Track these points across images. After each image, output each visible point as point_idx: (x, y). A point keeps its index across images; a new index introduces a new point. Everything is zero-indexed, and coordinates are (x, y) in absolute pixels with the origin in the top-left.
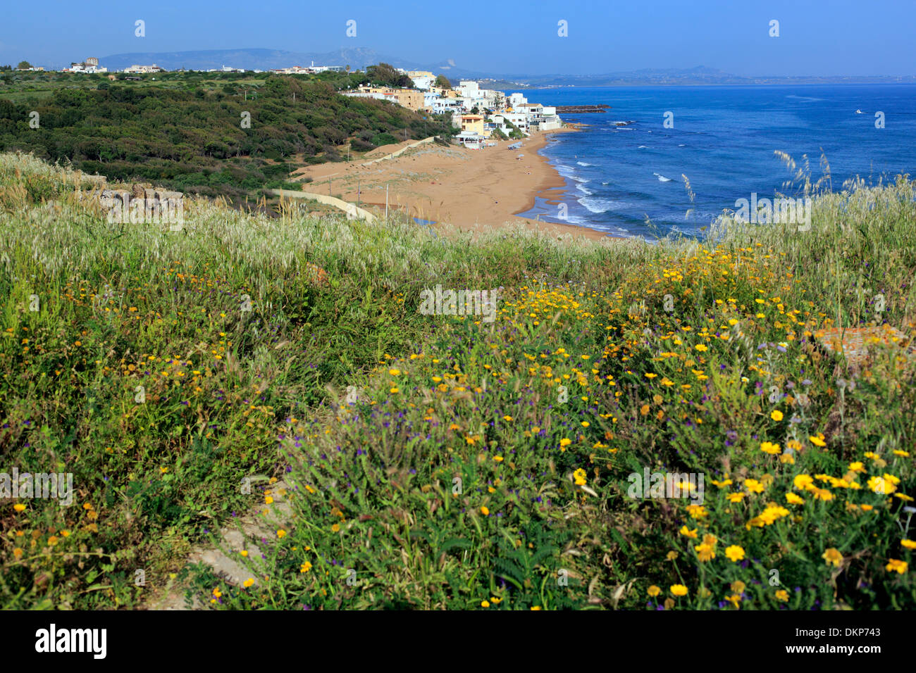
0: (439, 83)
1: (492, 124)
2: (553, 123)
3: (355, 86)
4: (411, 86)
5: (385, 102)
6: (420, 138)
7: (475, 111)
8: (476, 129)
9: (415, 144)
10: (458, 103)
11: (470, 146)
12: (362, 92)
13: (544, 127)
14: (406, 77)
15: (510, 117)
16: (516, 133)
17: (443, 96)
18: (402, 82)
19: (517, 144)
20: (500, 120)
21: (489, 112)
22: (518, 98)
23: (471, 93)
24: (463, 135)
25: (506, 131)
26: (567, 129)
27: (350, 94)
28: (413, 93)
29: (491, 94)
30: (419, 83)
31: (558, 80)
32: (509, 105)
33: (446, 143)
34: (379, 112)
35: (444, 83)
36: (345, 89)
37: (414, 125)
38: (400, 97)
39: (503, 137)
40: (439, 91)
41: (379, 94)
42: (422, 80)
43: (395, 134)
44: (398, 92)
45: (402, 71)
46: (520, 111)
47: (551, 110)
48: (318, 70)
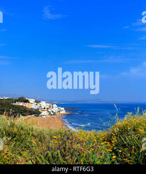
0: (36, 102)
1: (49, 112)
2: (63, 112)
3: (15, 102)
4: (29, 102)
5: (22, 106)
6: (31, 115)
7: (44, 108)
8: (44, 113)
9: (30, 116)
10: (40, 106)
11: (43, 117)
12: (17, 104)
13: (61, 112)
14: (28, 100)
15: (53, 110)
16: (54, 114)
17: (37, 105)
18: (27, 101)
19: (55, 116)
20: (51, 111)
21: (48, 109)
22: (55, 106)
23: (44, 104)
24: (42, 114)
25: (52, 113)
26: (67, 113)
27: (14, 104)
28: (29, 104)
29: (49, 105)
30: (31, 102)
31: (64, 102)
32: (53, 107)
33: (38, 116)
34: (21, 108)
35: (37, 102)
36: (13, 103)
37: (30, 112)
38: (26, 105)
39: (51, 115)
40: (36, 103)
41: (21, 104)
42: (32, 101)
43: (25, 114)
44: (26, 104)
45: (27, 99)
46: (55, 109)
47: (63, 109)
48: (6, 98)
